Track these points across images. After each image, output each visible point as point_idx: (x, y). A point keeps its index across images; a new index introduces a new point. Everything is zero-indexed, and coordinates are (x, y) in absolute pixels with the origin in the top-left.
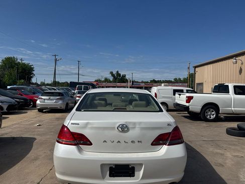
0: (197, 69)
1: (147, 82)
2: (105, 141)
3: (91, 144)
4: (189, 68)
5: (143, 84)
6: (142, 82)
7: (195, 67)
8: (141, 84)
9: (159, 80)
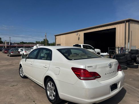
0: (57, 37)
1: (18, 43)
2: (106, 74)
3: (100, 77)
4: (46, 36)
5: (17, 44)
6: (15, 43)
7: (56, 36)
8: (15, 44)
9: (26, 42)
